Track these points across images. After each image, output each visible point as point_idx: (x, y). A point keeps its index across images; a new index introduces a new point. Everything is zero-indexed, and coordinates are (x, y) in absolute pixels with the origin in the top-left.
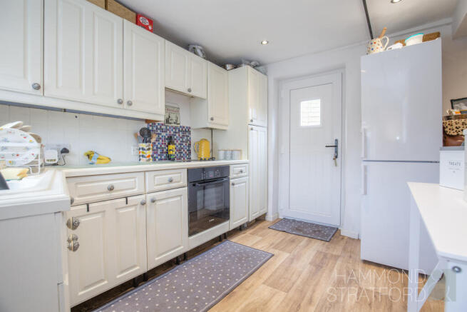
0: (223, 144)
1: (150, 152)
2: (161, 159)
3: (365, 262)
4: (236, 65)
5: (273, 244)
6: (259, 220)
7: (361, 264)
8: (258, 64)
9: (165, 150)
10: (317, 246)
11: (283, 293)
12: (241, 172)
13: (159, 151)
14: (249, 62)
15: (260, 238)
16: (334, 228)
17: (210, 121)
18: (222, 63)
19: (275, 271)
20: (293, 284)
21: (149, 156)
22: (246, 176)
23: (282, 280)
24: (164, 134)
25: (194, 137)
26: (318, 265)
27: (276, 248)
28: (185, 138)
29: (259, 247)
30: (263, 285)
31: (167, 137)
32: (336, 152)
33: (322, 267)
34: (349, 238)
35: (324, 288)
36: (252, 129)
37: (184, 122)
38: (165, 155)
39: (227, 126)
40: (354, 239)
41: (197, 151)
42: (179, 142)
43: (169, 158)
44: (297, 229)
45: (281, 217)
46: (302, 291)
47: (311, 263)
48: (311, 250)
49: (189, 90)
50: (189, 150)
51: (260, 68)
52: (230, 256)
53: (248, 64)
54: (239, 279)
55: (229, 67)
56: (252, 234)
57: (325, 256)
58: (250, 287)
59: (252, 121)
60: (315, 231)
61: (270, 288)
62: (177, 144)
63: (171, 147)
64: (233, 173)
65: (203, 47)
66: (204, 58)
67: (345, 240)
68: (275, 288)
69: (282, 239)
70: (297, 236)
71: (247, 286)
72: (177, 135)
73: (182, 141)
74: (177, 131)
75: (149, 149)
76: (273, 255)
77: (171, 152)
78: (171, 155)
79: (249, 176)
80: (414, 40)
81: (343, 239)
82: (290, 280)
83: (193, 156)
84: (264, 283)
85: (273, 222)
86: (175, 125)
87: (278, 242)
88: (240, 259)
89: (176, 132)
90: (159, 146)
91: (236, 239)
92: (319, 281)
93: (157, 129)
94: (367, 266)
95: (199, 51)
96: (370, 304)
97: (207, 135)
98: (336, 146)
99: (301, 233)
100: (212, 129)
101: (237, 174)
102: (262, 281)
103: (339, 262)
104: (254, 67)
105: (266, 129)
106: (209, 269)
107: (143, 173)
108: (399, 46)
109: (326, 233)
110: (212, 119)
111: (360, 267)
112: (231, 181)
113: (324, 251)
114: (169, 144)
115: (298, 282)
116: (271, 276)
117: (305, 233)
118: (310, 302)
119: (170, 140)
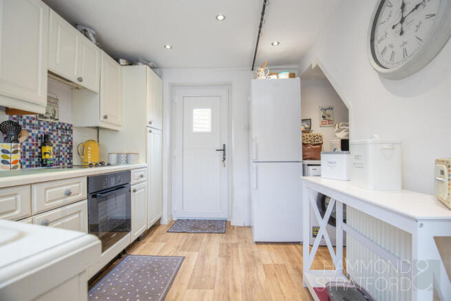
0: (113, 146)
1: (18, 157)
2: (30, 166)
3: (257, 243)
4: (132, 62)
5: (178, 247)
6: (156, 225)
7: (255, 245)
8: (155, 66)
9: (37, 154)
10: (217, 239)
11: (210, 291)
12: (142, 176)
13: (28, 155)
14: (146, 62)
15: (164, 244)
16: (223, 221)
17: (102, 119)
18: (116, 56)
19: (194, 273)
20: (215, 278)
21: (15, 162)
22: (145, 181)
23: (204, 279)
24: (36, 132)
25: (77, 138)
26: (227, 256)
27: (183, 249)
28: (66, 138)
29: (166, 253)
30: (188, 290)
31: (39, 135)
32: (224, 155)
33: (230, 257)
34: (238, 227)
35: (240, 274)
36: (150, 132)
37: (64, 117)
38: (36, 160)
39: (119, 126)
40: (241, 227)
41: (82, 154)
42: (57, 142)
43: (43, 164)
44: (194, 228)
45: (175, 219)
46: (224, 283)
47: (219, 256)
48: (214, 244)
49: (80, 80)
50: (70, 153)
51: (157, 70)
52: (139, 271)
53: (146, 64)
54: (161, 293)
55: (122, 62)
56: (153, 241)
57: (228, 246)
58: (176, 297)
59: (150, 123)
60: (210, 227)
61: (196, 291)
62: (54, 145)
63: (47, 149)
64: (134, 179)
65: (96, 32)
66: (98, 45)
67: (235, 229)
68: (201, 289)
69: (184, 240)
70: (197, 234)
71: (174, 297)
72: (55, 133)
73: (61, 142)
74: (55, 128)
75: (16, 152)
76: (184, 258)
77: (47, 156)
78: (47, 160)
79: (147, 180)
80: (284, 76)
81: (233, 228)
82: (209, 276)
83: (75, 161)
84: (188, 288)
85: (169, 225)
86: (52, 121)
87: (182, 244)
88: (152, 272)
89: (53, 130)
90: (27, 147)
91: (136, 252)
92: (233, 269)
93: (24, 124)
94: (260, 246)
95: (91, 35)
96: (275, 275)
97: (92, 135)
98: (224, 150)
99: (199, 231)
100: (98, 128)
101: (137, 179)
102: (185, 287)
103: (240, 249)
104: (152, 68)
105: (160, 132)
106: (119, 294)
107: (29, 187)
108: (274, 77)
109: (218, 227)
110: (106, 117)
111: (256, 248)
112: (133, 188)
113: (225, 242)
114: (44, 144)
115: (218, 276)
116: (191, 278)
117: (202, 230)
118: (235, 290)
119: (45, 140)
